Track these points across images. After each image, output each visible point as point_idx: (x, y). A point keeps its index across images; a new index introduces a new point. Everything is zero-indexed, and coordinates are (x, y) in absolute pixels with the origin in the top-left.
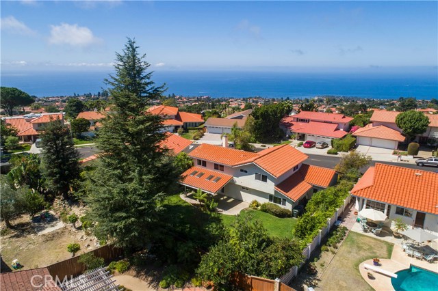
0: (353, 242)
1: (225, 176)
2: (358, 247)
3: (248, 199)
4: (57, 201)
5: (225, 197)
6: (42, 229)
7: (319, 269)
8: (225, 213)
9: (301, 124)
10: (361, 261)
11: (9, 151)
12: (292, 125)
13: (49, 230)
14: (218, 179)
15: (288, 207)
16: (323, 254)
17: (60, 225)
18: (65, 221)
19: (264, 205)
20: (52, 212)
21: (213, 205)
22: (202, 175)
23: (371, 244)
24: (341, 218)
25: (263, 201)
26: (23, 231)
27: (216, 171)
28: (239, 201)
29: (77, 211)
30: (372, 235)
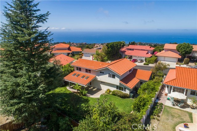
1: (91, 76)
2: (172, 116)
3: (104, 88)
5: (92, 88)
8: (92, 96)
9: (130, 51)
14: (88, 78)
15: (127, 92)
16: (152, 121)
21: (85, 92)
22: (79, 75)
23: (179, 113)
27: (86, 73)
28: (99, 89)
30: (177, 107)
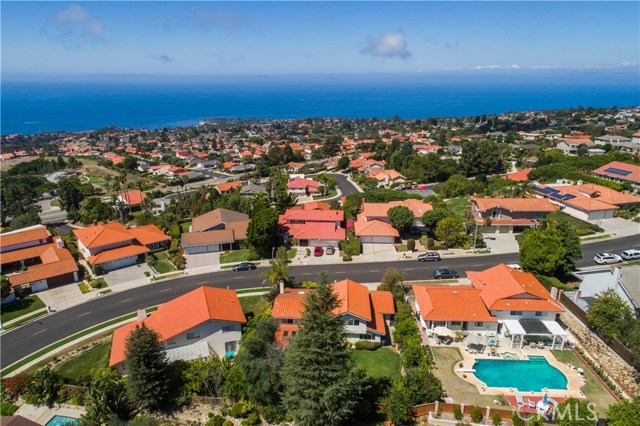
0: (439, 355)
2: (444, 358)
10: (453, 368)
12: (288, 228)
19: (357, 344)
23: (448, 353)
25: (354, 341)
30: (443, 345)
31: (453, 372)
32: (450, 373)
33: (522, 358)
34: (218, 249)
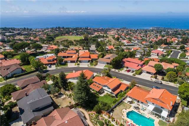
0: (124, 105)
3: (106, 92)
4: (62, 89)
5: (101, 91)
6: (61, 97)
7: (115, 110)
8: (100, 95)
9: (128, 62)
10: (123, 109)
11: (42, 69)
12: (125, 63)
13: (62, 97)
14: (99, 87)
15: (114, 95)
16: (117, 107)
17: (64, 96)
18: (65, 95)
19: (109, 94)
20: (61, 92)
21: (98, 93)
22: (95, 85)
23: (127, 105)
24: (124, 99)
25: (109, 93)
26: (57, 97)
27: (99, 85)
28: (104, 92)
29: (67, 92)
30: (129, 103)
31: (122, 110)
32: (121, 109)
33: (147, 117)
34: (106, 63)
